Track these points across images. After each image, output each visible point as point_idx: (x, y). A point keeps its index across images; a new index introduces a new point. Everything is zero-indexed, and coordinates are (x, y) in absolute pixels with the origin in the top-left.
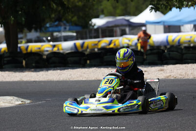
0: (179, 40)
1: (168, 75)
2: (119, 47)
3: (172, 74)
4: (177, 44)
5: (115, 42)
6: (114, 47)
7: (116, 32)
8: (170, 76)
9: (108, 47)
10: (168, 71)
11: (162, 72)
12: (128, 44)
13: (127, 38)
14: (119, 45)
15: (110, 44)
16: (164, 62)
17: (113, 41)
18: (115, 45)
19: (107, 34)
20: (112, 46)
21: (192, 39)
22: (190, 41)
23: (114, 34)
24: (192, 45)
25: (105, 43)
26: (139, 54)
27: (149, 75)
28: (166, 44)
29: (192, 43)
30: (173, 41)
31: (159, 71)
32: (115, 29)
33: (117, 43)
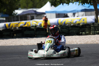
0: (65, 22)
4: (64, 24)
6: (28, 26)
9: (24, 26)
12: (36, 25)
13: (35, 21)
14: (30, 25)
15: (25, 24)
17: (27, 23)
18: (28, 25)
19: (23, 19)
20: (26, 25)
21: (72, 22)
22: (71, 23)
23: (27, 19)
24: (72, 25)
25: (22, 24)
26: (44, 30)
30: (61, 22)
32: (27, 16)
33: (29, 24)
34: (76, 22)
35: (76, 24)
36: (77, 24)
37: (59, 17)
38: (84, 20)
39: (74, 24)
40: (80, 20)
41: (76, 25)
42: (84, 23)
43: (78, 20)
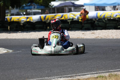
1: (97, 36)
2: (67, 19)
3: (100, 35)
4: (103, 18)
7: (65, 10)
8: (98, 37)
9: (60, 19)
10: (97, 34)
11: (93, 34)
12: (73, 18)
13: (72, 14)
16: (95, 28)
17: (64, 16)
18: (65, 18)
19: (60, 11)
20: (63, 18)
22: (111, 16)
24: (112, 18)
25: (59, 16)
26: (80, 23)
27: (85, 36)
28: (96, 18)
30: (101, 16)
32: (65, 8)
34: (116, 16)
41: (117, 19)
43: (119, 13)
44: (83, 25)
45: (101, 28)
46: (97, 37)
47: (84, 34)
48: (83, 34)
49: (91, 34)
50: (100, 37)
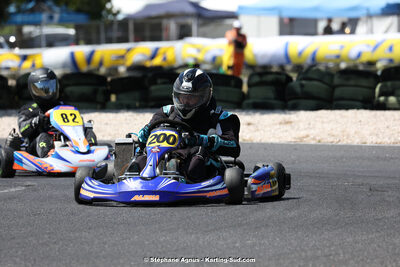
0: (314, 56)
1: (303, 133)
2: (176, 65)
3: (312, 131)
4: (309, 62)
5: (164, 53)
6: (165, 65)
7: (167, 29)
8: (307, 136)
9: (149, 64)
10: (302, 125)
11: (288, 127)
12: (196, 59)
13: (193, 45)
14: (175, 60)
15: (153, 57)
16: (290, 103)
17: (161, 51)
18: (165, 59)
19: (147, 34)
20: (157, 61)
21: (344, 53)
22: (338, 57)
23: (164, 34)
24: (343, 66)
25: (143, 54)
26: (233, 83)
27: (257, 133)
28: (284, 61)
29: (342, 61)
30: (300, 54)
31: (280, 123)
32: (165, 22)
33: (170, 56)
34: (359, 55)
35: (358, 61)
36: (363, 64)
37: (291, 33)
38: (391, 49)
39: (351, 64)
40: (376, 48)
41: (361, 68)
42: (391, 61)
43: (368, 46)
44: (245, 88)
45: (312, 103)
46: (301, 139)
47: (251, 127)
48: (249, 124)
49: (278, 126)
50: (314, 139)
